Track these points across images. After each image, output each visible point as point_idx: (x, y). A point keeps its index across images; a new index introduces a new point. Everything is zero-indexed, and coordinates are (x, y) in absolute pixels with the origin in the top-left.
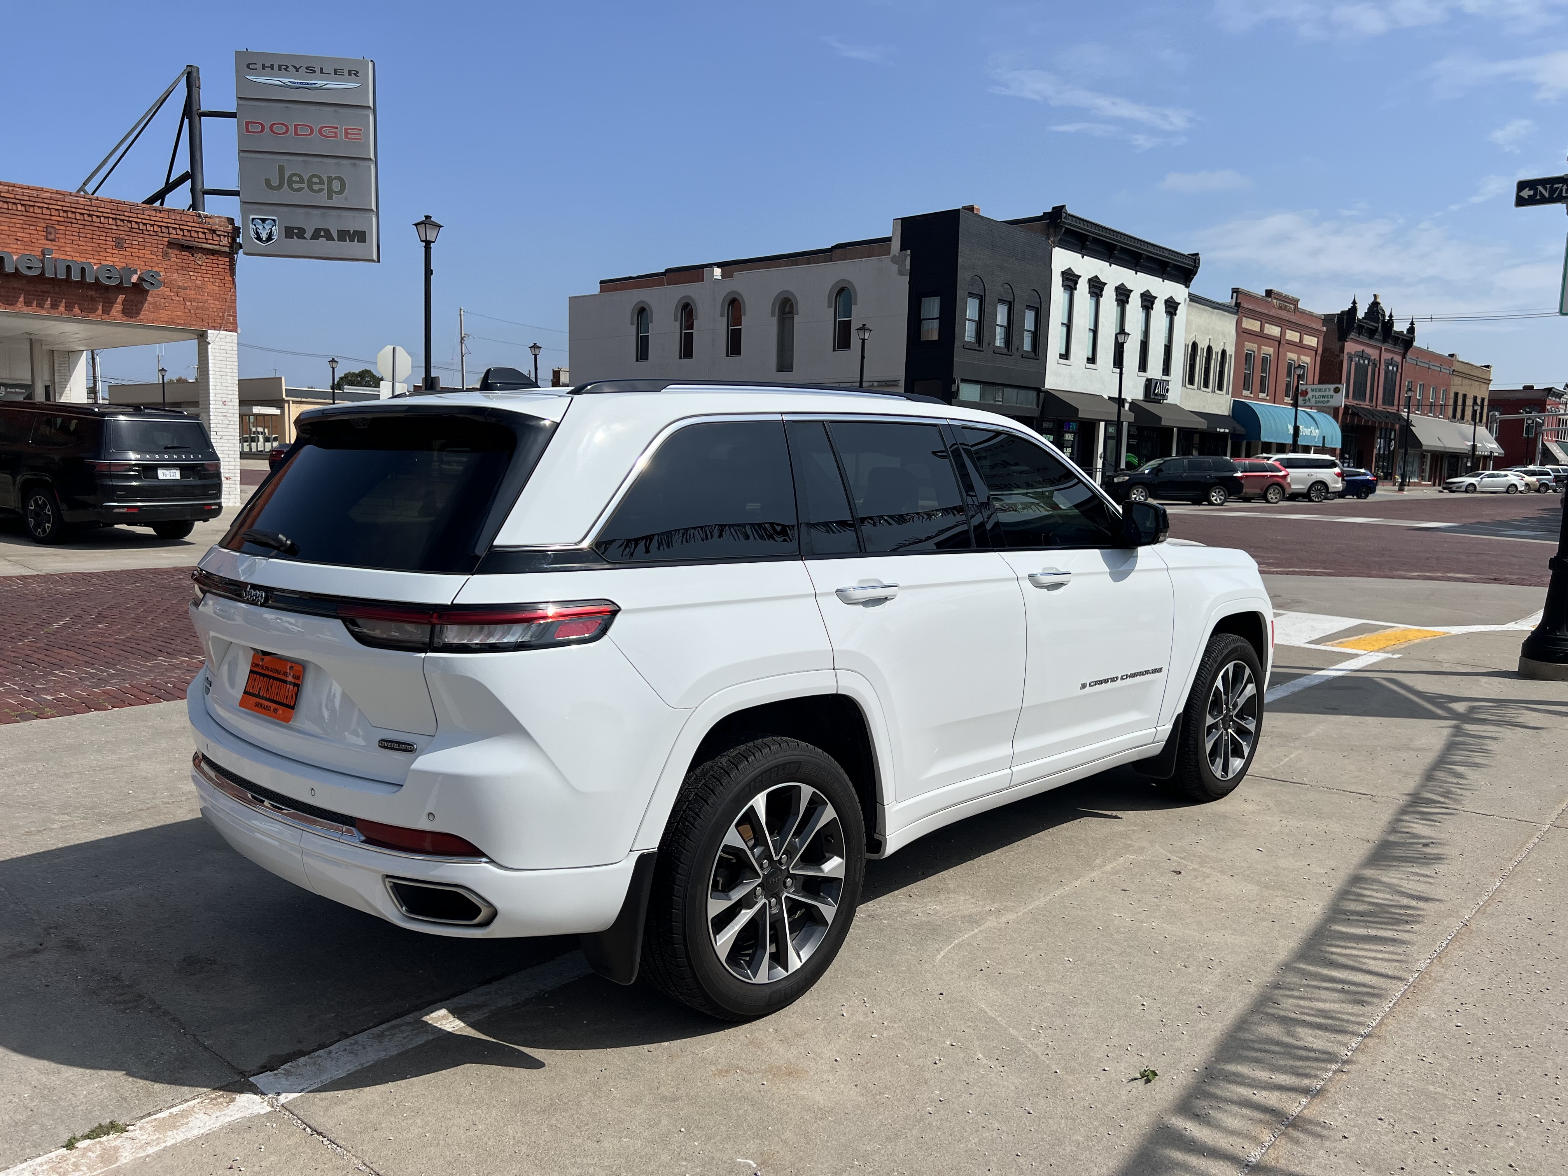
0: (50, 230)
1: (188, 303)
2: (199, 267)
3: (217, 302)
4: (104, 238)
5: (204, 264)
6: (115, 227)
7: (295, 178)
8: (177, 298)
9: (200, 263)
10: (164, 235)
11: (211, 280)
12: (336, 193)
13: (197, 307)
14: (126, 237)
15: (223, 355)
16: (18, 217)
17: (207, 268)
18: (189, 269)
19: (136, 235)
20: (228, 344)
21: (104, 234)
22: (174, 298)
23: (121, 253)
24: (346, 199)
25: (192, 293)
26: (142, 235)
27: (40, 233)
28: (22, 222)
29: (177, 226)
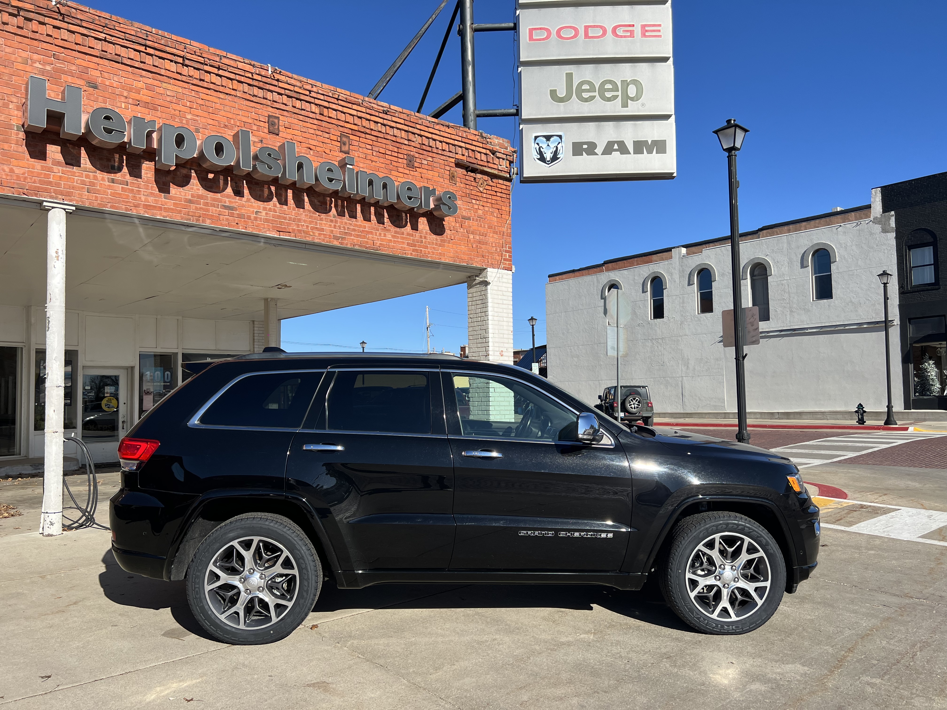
0: (344, 139)
1: (471, 236)
2: (479, 194)
3: (495, 236)
4: (396, 154)
5: (485, 191)
6: (406, 142)
7: (586, 87)
8: (462, 230)
9: (481, 189)
10: (451, 154)
11: (490, 210)
12: (632, 99)
13: (480, 242)
14: (417, 155)
15: (500, 297)
16: (311, 121)
17: (488, 196)
18: (472, 197)
19: (425, 153)
20: (504, 285)
21: (396, 150)
22: (459, 230)
23: (412, 173)
24: (643, 105)
25: (473, 224)
26: (430, 154)
27: (333, 142)
28: (315, 127)
29: (463, 145)
